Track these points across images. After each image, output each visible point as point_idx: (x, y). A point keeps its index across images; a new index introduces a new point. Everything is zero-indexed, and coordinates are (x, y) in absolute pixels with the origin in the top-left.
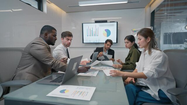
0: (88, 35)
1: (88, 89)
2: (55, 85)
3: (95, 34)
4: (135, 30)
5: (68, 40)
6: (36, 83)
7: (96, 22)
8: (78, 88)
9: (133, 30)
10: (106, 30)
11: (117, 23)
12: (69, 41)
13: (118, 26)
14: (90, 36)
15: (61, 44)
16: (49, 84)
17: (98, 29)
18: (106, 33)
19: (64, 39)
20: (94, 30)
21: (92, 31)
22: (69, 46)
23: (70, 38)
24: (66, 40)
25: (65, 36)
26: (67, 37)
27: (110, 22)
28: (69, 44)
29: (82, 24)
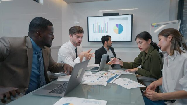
0: (94, 31)
1: (98, 103)
2: (56, 97)
3: (103, 30)
4: (155, 24)
5: (78, 37)
6: (32, 94)
7: (105, 15)
8: (84, 101)
9: (153, 24)
10: (117, 25)
11: (132, 15)
12: (80, 39)
13: (133, 19)
14: (97, 32)
15: (70, 41)
16: (48, 95)
17: (107, 25)
18: (118, 29)
19: (73, 36)
20: (102, 26)
21: (100, 26)
22: (79, 45)
23: (80, 35)
24: (76, 38)
25: (74, 33)
26: (77, 34)
27: (123, 15)
28: (80, 42)
29: (88, 18)
